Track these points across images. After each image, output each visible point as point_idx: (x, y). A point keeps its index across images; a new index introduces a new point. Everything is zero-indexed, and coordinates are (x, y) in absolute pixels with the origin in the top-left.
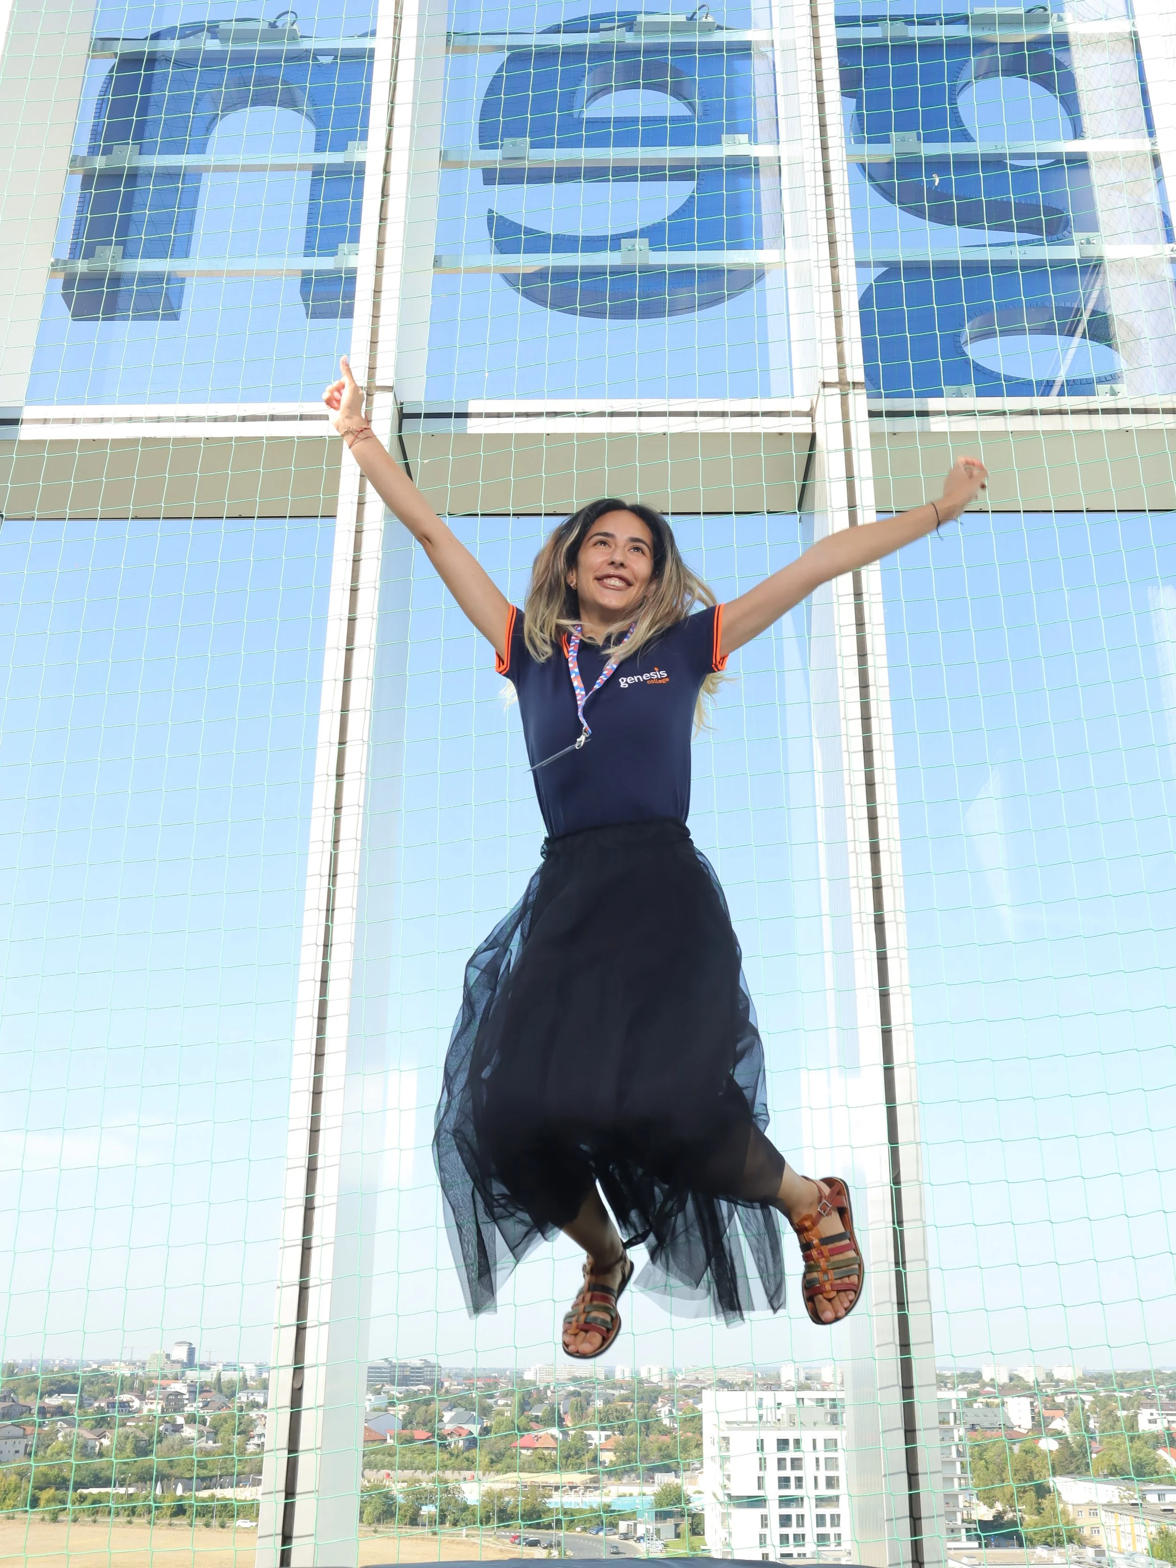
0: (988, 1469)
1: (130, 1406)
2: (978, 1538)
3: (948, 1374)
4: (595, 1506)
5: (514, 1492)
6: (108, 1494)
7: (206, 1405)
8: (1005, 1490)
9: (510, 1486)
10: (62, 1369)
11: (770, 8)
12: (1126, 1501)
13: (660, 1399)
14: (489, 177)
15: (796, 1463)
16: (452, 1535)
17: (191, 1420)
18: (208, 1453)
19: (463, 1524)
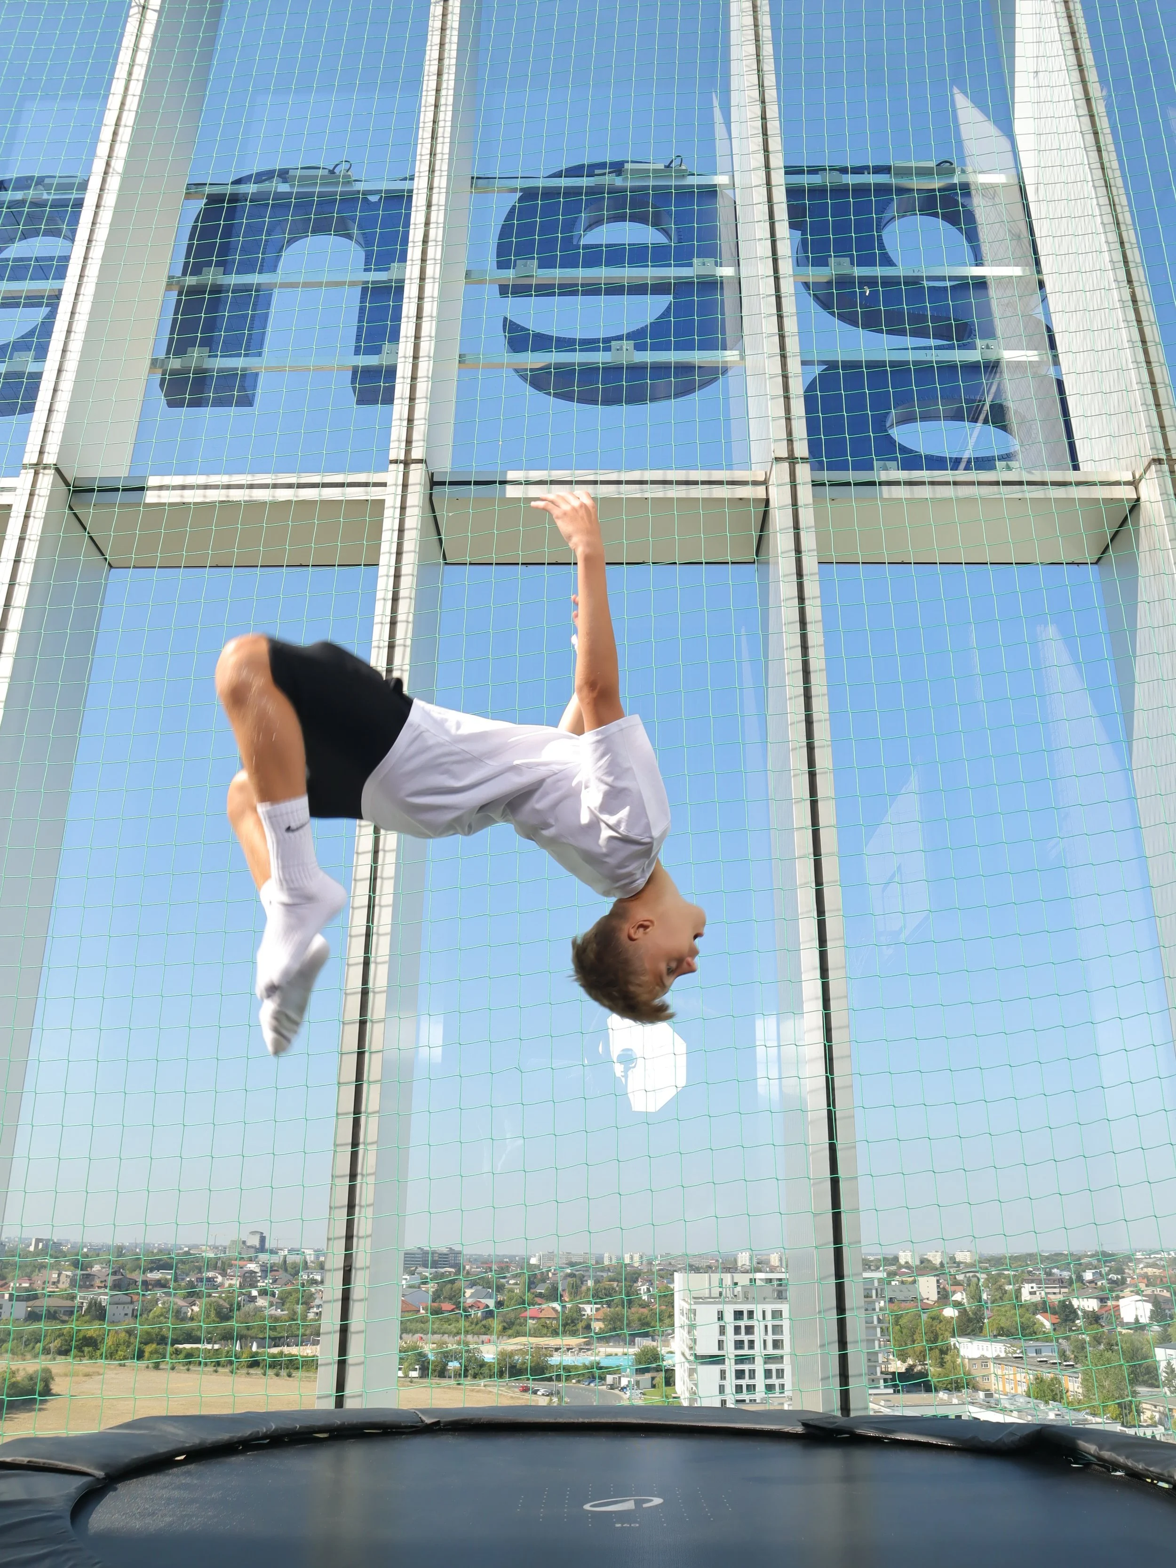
0: (902, 1333)
1: (214, 1281)
2: (895, 1386)
3: (872, 1258)
4: (587, 1363)
5: (523, 1352)
6: (198, 1348)
7: (275, 1281)
8: (915, 1348)
9: (519, 1347)
10: (160, 1251)
11: (732, 155)
12: (1010, 1355)
13: (640, 1280)
14: (504, 290)
15: (749, 1330)
16: (472, 1385)
17: (263, 1293)
18: (276, 1319)
19: (481, 1377)
